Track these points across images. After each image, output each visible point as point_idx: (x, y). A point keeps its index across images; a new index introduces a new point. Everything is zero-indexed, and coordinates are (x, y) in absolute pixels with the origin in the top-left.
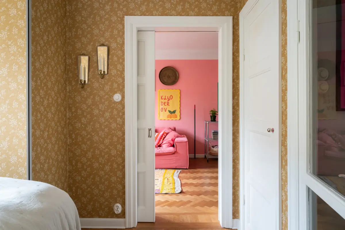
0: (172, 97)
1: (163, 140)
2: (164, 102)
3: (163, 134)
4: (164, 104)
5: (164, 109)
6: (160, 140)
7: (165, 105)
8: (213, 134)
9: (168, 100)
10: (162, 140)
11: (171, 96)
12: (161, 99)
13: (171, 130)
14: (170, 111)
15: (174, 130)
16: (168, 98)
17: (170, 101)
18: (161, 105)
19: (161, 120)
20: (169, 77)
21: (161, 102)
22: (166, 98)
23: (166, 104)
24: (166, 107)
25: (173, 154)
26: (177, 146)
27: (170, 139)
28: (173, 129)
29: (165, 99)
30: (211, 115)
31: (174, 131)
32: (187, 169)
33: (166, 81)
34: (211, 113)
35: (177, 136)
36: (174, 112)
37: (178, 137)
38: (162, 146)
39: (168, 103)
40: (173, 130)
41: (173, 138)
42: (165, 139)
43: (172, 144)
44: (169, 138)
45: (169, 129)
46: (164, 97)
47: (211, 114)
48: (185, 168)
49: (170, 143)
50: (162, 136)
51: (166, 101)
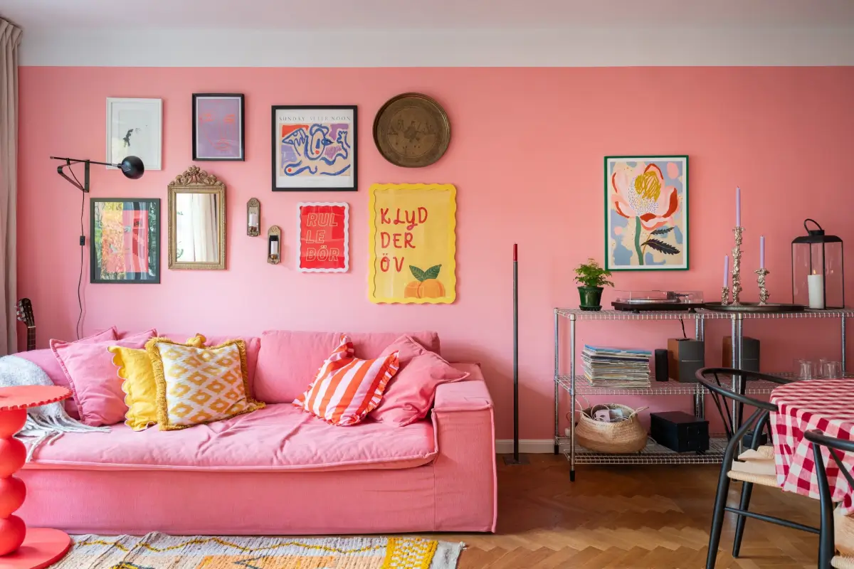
0: (423, 212)
1: (384, 393)
2: (395, 235)
3: (385, 367)
4: (392, 241)
5: (392, 263)
6: (371, 393)
7: (398, 244)
8: (594, 365)
9: (407, 224)
10: (378, 392)
11: (420, 209)
12: (383, 219)
13: (420, 347)
14: (416, 271)
15: (434, 346)
16: (410, 219)
17: (418, 231)
18: (383, 247)
19: (381, 303)
20: (412, 135)
21: (382, 234)
22: (402, 218)
23: (401, 242)
24: (400, 253)
25: (423, 466)
26: (444, 428)
27: (415, 390)
28: (429, 342)
29: (397, 222)
30: (582, 284)
31: (431, 353)
32: (489, 533)
33: (399, 149)
34: (583, 275)
35: (444, 377)
36: (434, 272)
37: (447, 379)
38: (382, 416)
39: (409, 238)
40: (428, 349)
41: (427, 385)
42: (393, 387)
43: (423, 411)
44: (409, 384)
45: (410, 342)
46: (391, 216)
47: (581, 279)
48: (484, 529)
49: (414, 407)
50: (380, 376)
51: (402, 229)
